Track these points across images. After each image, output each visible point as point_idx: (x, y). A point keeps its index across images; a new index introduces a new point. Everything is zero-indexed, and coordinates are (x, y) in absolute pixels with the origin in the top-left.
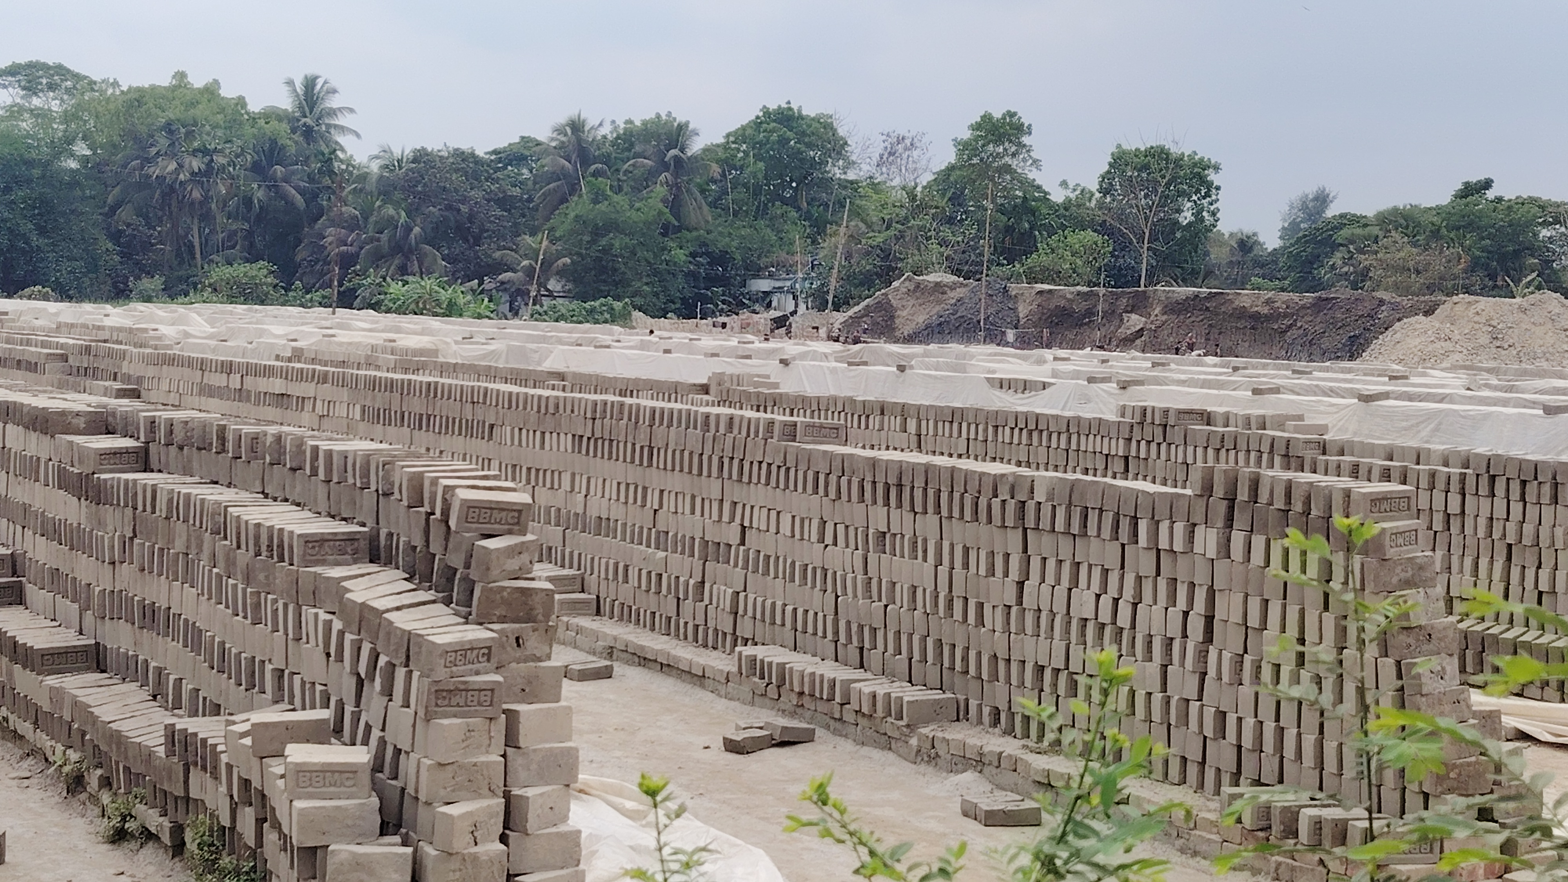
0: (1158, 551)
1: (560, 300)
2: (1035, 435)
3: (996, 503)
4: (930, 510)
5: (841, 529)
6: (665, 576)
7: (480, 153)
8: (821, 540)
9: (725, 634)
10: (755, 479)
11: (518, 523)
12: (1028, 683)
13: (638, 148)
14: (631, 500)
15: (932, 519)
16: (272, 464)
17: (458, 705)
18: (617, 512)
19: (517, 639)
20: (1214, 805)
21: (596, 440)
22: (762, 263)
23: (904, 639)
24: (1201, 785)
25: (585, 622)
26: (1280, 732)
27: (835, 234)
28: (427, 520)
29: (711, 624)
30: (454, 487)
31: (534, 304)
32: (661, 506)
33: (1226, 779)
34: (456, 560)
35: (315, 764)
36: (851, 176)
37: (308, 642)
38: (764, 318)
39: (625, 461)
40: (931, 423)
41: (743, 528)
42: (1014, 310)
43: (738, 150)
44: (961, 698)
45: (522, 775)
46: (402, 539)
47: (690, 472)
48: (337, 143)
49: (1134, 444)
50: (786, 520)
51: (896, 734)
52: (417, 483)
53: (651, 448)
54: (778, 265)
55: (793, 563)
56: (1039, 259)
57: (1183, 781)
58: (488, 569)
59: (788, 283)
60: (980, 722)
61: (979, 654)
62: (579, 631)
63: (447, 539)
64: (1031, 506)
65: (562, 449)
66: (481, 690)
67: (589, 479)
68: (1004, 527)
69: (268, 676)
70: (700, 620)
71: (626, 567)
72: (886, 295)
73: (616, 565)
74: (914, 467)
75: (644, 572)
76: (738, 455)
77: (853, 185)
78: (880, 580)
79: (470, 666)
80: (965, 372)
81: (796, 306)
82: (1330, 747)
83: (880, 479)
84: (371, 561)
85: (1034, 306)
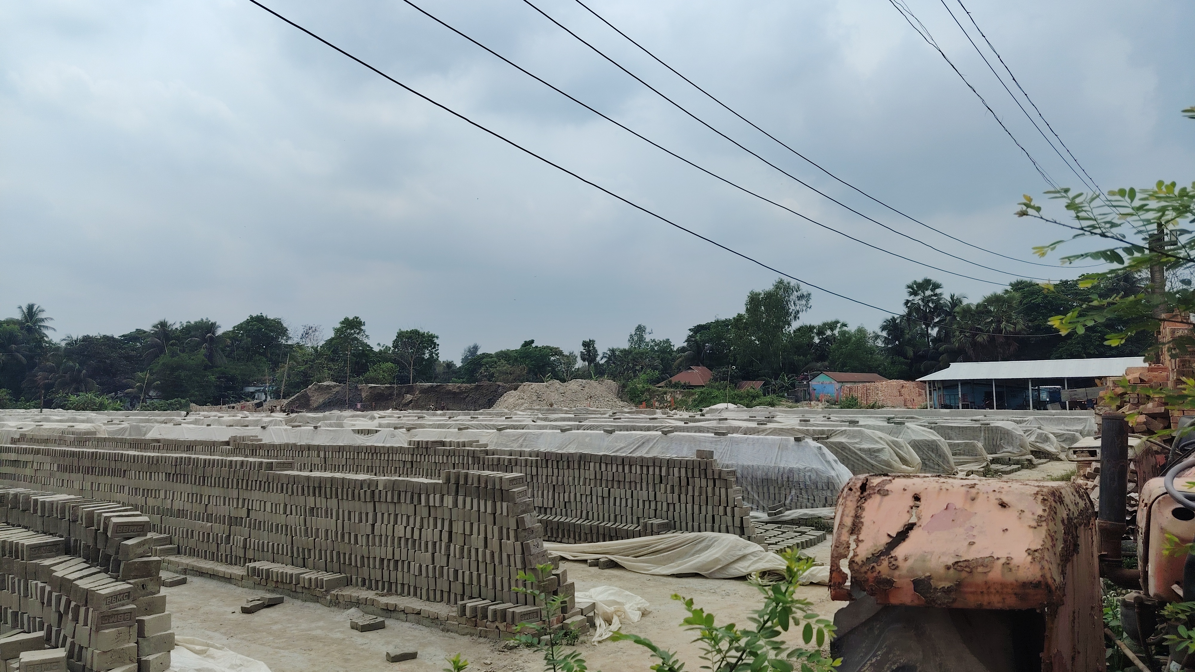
0: (429, 507)
1: (155, 400)
2: (375, 455)
3: (362, 491)
4: (334, 496)
5: (294, 507)
6: (211, 534)
7: (116, 336)
8: (285, 513)
9: (240, 558)
10: (254, 488)
11: (143, 531)
12: (377, 567)
13: (192, 333)
14: (194, 501)
15: (334, 501)
16: (12, 508)
17: (113, 622)
18: (188, 506)
19: (143, 586)
20: (455, 609)
21: (177, 475)
22: (251, 379)
23: (323, 552)
24: (449, 601)
25: (172, 558)
26: (479, 575)
27: (283, 367)
28: (96, 533)
29: (234, 554)
30: (111, 517)
31: (142, 402)
32: (209, 502)
33: (459, 597)
34: (111, 551)
35: (36, 661)
36: (289, 342)
37: (32, 598)
38: (251, 403)
39: (191, 483)
40: (330, 453)
41: (248, 510)
42: (360, 395)
43: (239, 333)
44: (349, 575)
45: (147, 650)
46: (82, 542)
47: (223, 487)
48: (44, 334)
49: (415, 456)
50: (268, 505)
51: (321, 595)
52: (90, 516)
53: (204, 477)
54: (257, 381)
55: (272, 524)
56: (371, 374)
57: (442, 600)
58: (128, 554)
59: (262, 388)
60: (357, 585)
61: (356, 556)
62: (169, 562)
63: (106, 542)
64: (377, 491)
65: (160, 479)
66: (124, 614)
67: (173, 493)
68: (366, 502)
69: (9, 615)
70: (228, 552)
71: (192, 531)
72: (305, 391)
73: (187, 531)
74: (326, 479)
75: (201, 533)
76: (246, 478)
77: (291, 346)
78: (312, 528)
79: (119, 602)
80: (343, 427)
81: (266, 397)
82: (498, 579)
83: (311, 484)
84: (66, 554)
85: (368, 393)
